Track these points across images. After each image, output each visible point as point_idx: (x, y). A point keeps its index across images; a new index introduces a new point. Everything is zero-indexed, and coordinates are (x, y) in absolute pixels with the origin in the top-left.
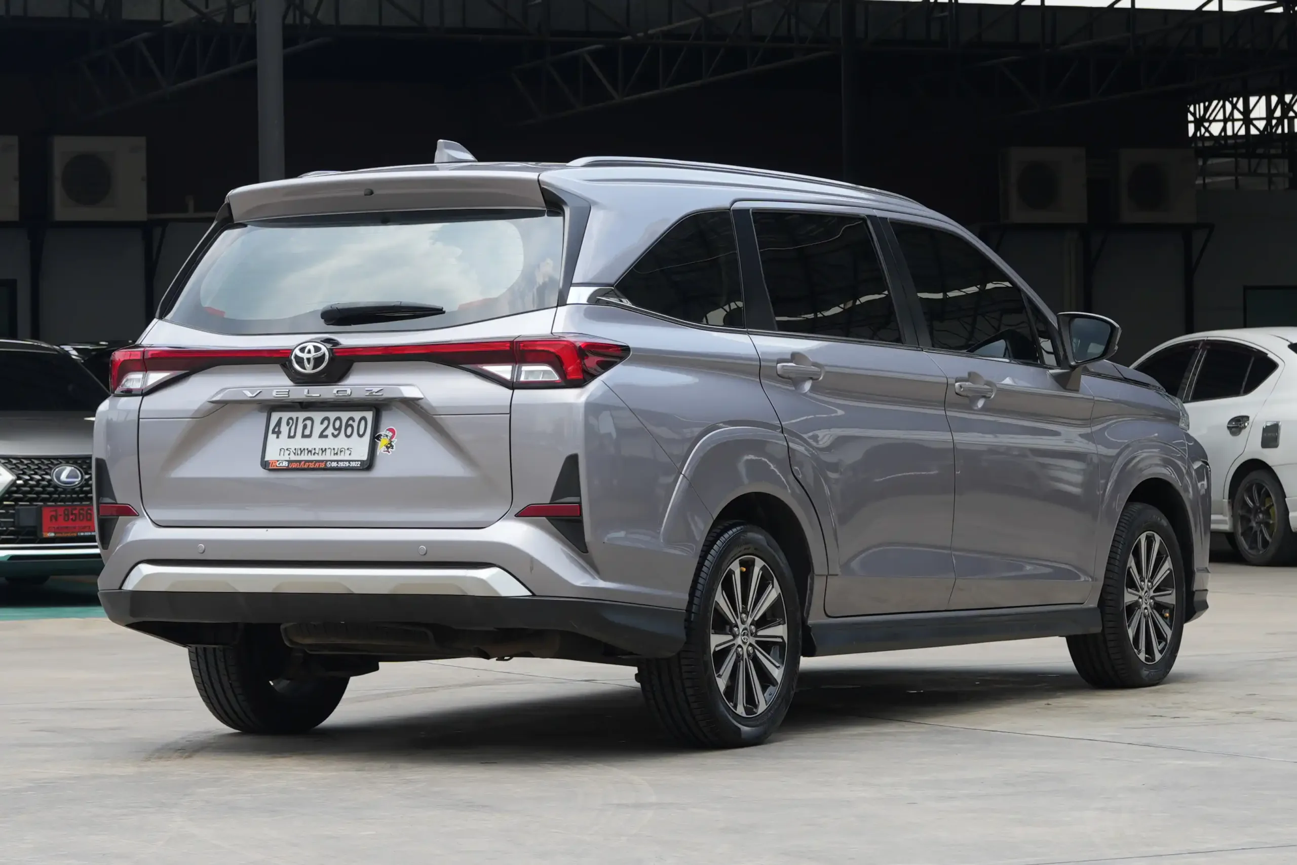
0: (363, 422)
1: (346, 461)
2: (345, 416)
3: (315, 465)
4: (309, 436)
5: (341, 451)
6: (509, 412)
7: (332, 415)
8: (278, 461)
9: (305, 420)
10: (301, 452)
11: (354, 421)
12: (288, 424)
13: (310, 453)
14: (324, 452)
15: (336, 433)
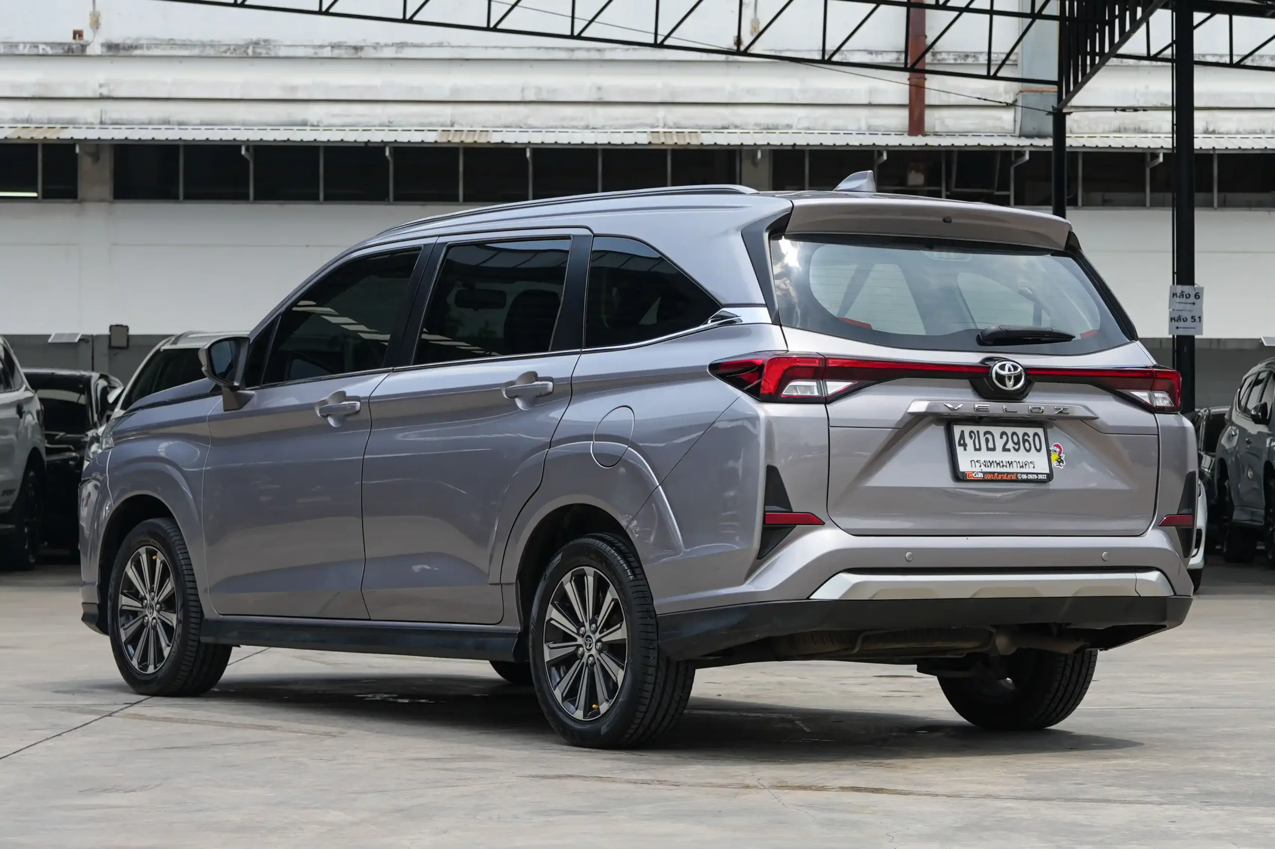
0: (1037, 438)
1: (1034, 473)
2: (1020, 431)
3: (1007, 477)
4: (994, 449)
5: (1026, 465)
6: (1157, 434)
7: (1009, 430)
8: (973, 472)
9: (986, 433)
10: (991, 464)
11: (1029, 437)
12: (971, 437)
13: (998, 466)
14: (1011, 465)
15: (1017, 447)
